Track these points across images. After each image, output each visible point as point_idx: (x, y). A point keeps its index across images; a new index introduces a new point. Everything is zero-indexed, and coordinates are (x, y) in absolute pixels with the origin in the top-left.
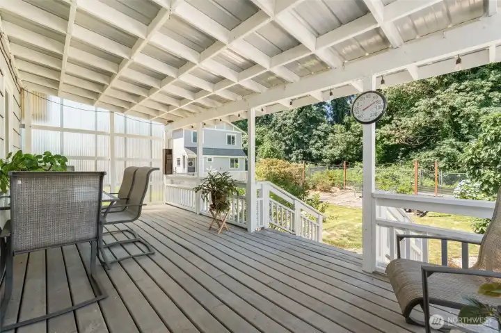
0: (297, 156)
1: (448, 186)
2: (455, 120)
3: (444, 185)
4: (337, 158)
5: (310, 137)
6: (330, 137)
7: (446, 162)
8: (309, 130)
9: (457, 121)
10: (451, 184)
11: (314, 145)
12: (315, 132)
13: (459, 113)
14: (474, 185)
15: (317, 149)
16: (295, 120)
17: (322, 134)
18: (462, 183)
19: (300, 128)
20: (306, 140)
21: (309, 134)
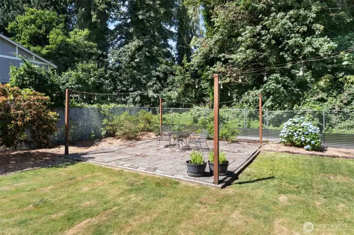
0: (134, 99)
1: (275, 128)
2: (281, 54)
3: (271, 127)
4: (174, 101)
5: (149, 78)
6: (170, 79)
7: (272, 101)
8: (148, 71)
9: (283, 55)
10: (278, 126)
11: (152, 86)
12: (154, 73)
13: (285, 45)
14: (302, 125)
15: (156, 91)
16: (132, 58)
17: (161, 75)
18: (289, 123)
19: (138, 67)
20: (144, 81)
21: (148, 75)
